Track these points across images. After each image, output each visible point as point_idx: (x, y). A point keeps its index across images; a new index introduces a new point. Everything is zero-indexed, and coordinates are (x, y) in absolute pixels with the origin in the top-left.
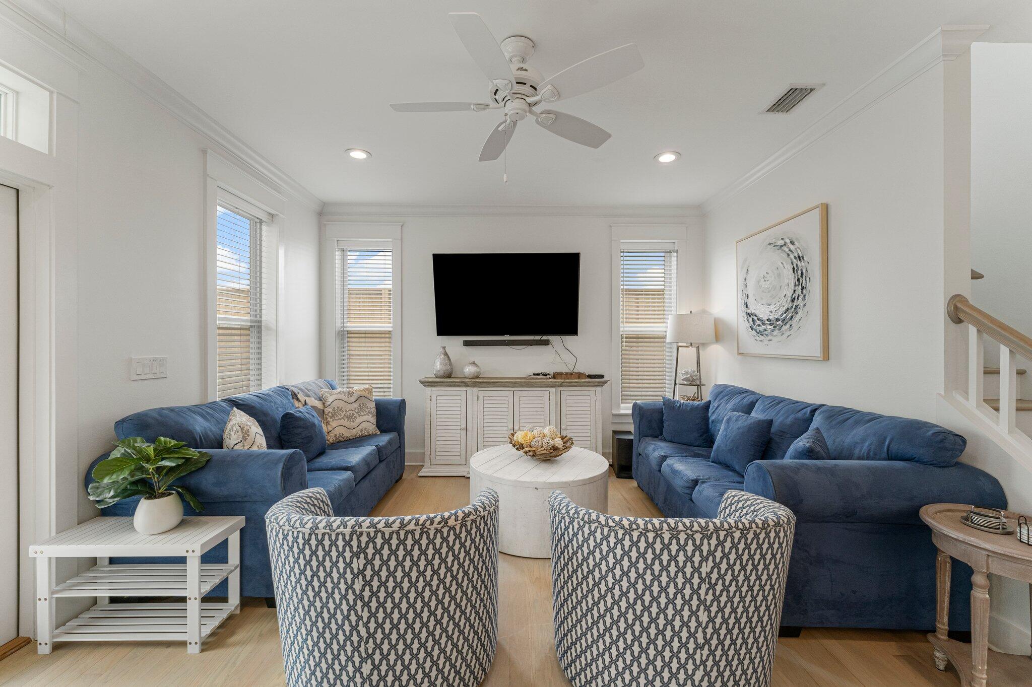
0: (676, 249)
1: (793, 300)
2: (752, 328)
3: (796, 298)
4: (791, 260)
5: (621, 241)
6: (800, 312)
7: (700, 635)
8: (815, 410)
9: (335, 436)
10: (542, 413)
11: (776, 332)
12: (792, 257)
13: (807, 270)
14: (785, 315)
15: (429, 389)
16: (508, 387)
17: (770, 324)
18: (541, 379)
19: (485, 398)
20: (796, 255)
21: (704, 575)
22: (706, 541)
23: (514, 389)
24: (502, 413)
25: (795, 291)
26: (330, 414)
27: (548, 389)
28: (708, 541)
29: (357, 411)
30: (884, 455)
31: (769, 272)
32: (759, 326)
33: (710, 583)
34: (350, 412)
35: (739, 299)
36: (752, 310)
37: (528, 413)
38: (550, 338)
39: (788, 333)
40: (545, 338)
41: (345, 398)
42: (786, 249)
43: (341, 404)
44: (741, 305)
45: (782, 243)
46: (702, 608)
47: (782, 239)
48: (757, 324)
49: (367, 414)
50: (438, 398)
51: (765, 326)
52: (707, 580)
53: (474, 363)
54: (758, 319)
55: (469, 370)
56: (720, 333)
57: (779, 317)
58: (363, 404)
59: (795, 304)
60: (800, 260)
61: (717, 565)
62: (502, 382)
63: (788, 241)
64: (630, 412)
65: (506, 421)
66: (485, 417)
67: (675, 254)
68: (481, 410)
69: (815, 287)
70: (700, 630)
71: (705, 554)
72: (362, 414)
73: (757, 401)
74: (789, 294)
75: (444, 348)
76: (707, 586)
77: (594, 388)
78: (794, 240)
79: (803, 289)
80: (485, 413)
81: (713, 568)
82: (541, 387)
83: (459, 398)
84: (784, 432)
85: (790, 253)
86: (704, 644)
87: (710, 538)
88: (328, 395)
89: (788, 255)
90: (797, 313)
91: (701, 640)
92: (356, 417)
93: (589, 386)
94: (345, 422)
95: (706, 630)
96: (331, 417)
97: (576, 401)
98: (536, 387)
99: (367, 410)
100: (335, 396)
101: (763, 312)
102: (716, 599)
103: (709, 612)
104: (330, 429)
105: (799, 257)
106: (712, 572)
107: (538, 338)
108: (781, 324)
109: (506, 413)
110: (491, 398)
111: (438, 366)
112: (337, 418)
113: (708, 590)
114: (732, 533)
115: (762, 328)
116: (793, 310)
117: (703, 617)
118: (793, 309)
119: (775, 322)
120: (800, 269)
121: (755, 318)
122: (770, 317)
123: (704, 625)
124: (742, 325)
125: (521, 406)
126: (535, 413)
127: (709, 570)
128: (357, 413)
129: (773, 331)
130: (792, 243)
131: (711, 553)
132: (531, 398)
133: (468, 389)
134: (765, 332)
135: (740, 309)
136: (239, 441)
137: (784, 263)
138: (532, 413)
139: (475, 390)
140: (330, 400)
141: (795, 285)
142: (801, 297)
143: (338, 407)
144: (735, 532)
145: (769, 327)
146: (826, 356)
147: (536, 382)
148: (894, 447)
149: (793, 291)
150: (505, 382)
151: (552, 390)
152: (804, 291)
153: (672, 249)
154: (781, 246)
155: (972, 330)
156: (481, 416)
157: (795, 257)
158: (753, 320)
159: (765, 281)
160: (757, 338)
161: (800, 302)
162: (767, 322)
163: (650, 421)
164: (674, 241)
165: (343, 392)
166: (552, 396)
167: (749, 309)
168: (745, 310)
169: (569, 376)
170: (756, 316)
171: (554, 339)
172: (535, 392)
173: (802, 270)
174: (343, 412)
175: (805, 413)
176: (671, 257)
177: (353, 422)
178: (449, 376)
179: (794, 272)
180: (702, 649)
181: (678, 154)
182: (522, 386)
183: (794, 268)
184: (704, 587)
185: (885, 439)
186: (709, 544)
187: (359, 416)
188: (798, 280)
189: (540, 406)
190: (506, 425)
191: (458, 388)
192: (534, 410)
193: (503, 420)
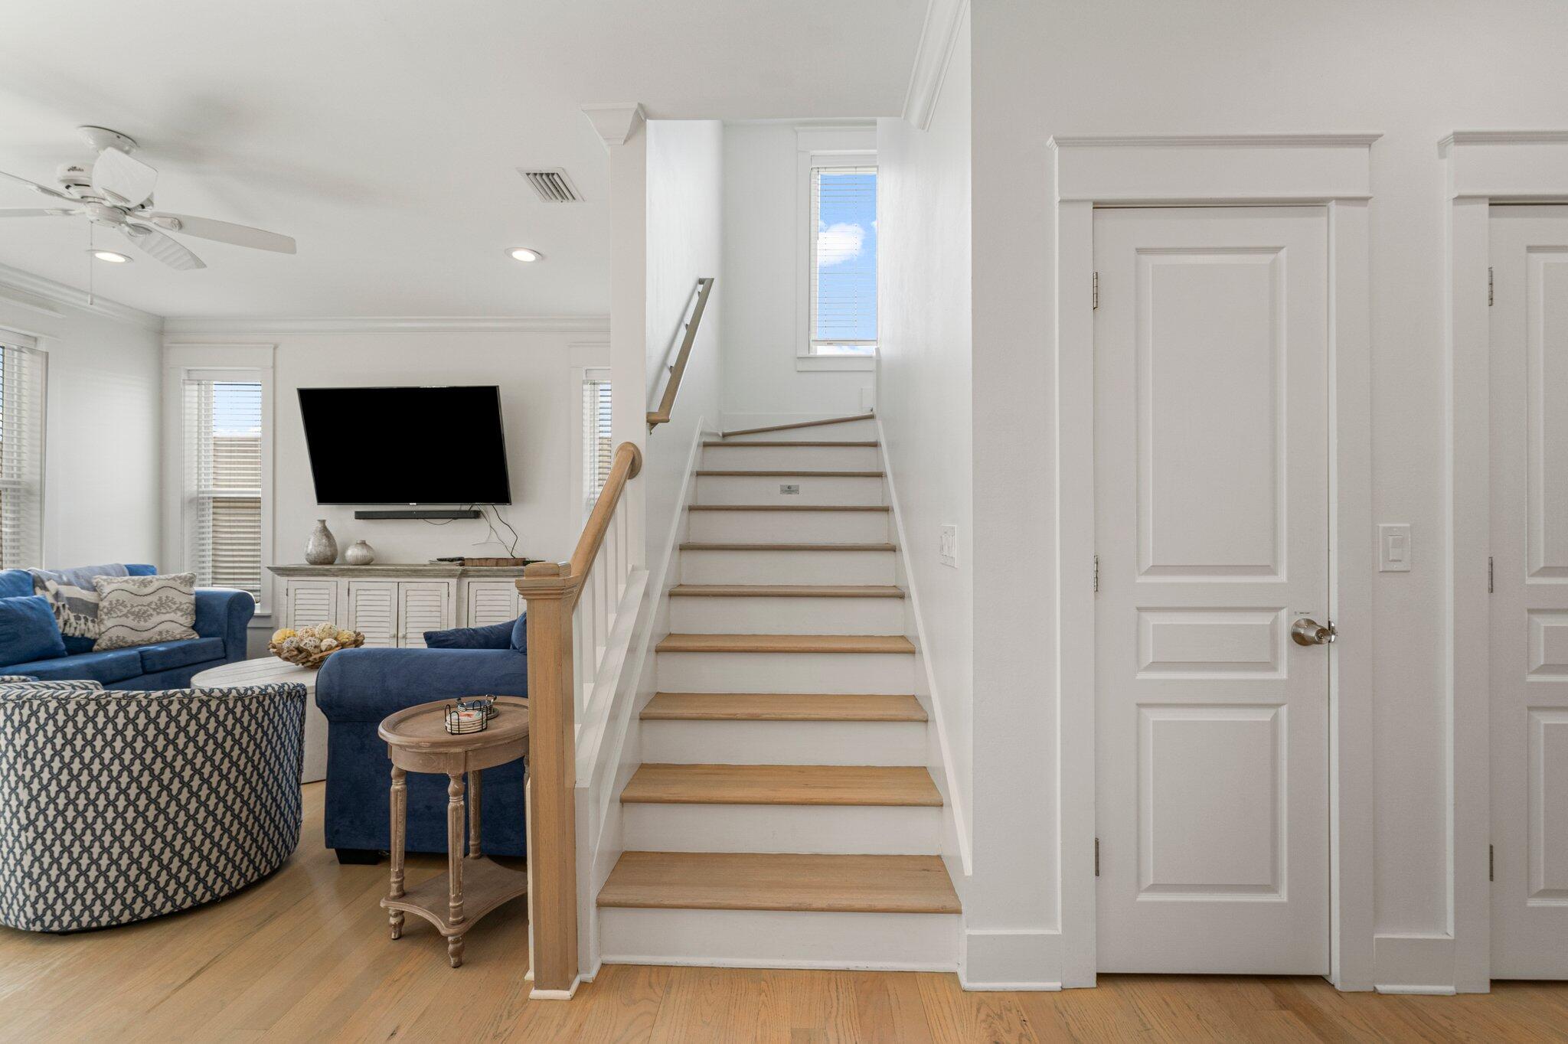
7: (22, 815)
9: (110, 639)
10: (438, 614)
15: (284, 579)
16: (389, 576)
18: (439, 566)
19: (359, 593)
21: (18, 748)
22: (17, 711)
23: (397, 580)
24: (383, 614)
26: (105, 610)
27: (447, 580)
28: (20, 710)
29: (153, 607)
33: (26, 757)
34: (140, 607)
40: (475, 508)
43: (124, 596)
46: (21, 784)
49: (176, 612)
50: (298, 592)
52: (23, 754)
53: (363, 543)
55: (353, 553)
58: (167, 597)
61: (32, 738)
65: (387, 625)
66: (358, 619)
68: (352, 609)
70: (22, 809)
71: (16, 724)
75: (323, 520)
76: (24, 760)
77: (514, 579)
80: (358, 614)
81: (27, 741)
82: (436, 576)
86: (28, 826)
87: (21, 707)
88: (105, 584)
91: (24, 822)
92: (151, 615)
93: (507, 576)
94: (130, 621)
95: (29, 810)
96: (106, 614)
97: (489, 598)
98: (429, 577)
99: (174, 607)
100: (116, 584)
102: (37, 775)
103: (30, 790)
104: (103, 630)
106: (26, 745)
107: (466, 507)
109: (389, 614)
110: (368, 592)
111: (312, 545)
112: (114, 615)
113: (25, 765)
114: (47, 702)
117: (24, 796)
123: (25, 804)
125: (408, 604)
126: (428, 614)
127: (23, 742)
128: (154, 609)
131: (24, 724)
132: (421, 593)
138: (424, 614)
139: (346, 581)
140: (107, 589)
143: (119, 600)
144: (50, 701)
147: (425, 570)
150: (383, 570)
151: (453, 581)
156: (352, 618)
165: (133, 580)
166: (453, 591)
169: (483, 562)
171: (488, 509)
172: (428, 584)
174: (125, 606)
177: (145, 621)
178: (329, 560)
180: (26, 830)
182: (410, 576)
184: (21, 761)
186: (21, 714)
187: (158, 613)
189: (435, 603)
190: (387, 630)
191: (325, 578)
192: (428, 609)
193: (383, 624)
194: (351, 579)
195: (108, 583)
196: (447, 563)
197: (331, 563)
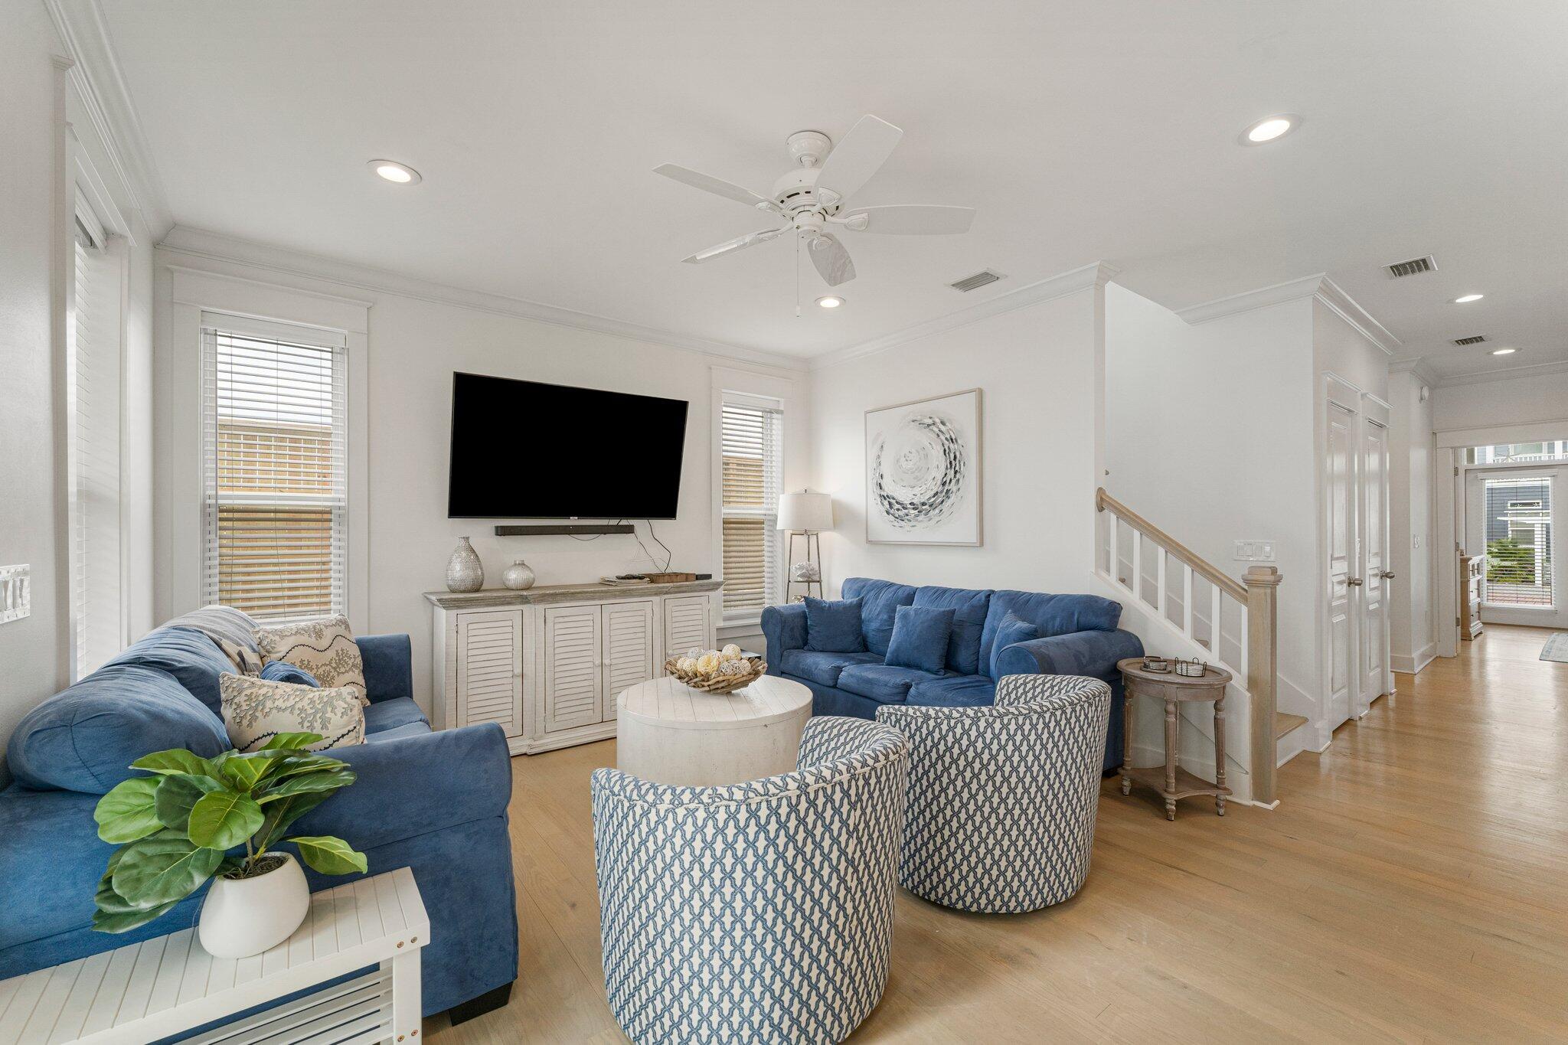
0: (781, 408)
1: (944, 484)
2: (888, 513)
3: (948, 482)
4: (942, 440)
5: (723, 390)
6: (953, 497)
8: (989, 595)
10: (643, 635)
11: (922, 517)
12: (944, 439)
13: (961, 454)
14: (933, 499)
15: (452, 613)
16: (594, 599)
17: (913, 509)
18: (635, 585)
19: (557, 620)
20: (948, 437)
23: (602, 602)
24: (584, 642)
25: (946, 474)
27: (648, 599)
29: (334, 665)
30: (1075, 628)
31: (913, 451)
32: (898, 510)
34: (323, 668)
35: (869, 479)
36: (889, 490)
37: (623, 637)
38: (634, 522)
39: (937, 519)
40: (624, 522)
41: (312, 641)
42: (936, 430)
43: (307, 654)
44: (872, 486)
45: (930, 421)
47: (930, 418)
48: (895, 508)
49: (350, 669)
50: (470, 627)
51: (906, 511)
53: (522, 564)
54: (897, 503)
55: (514, 577)
56: (841, 517)
57: (926, 502)
58: (342, 650)
59: (946, 488)
60: (953, 442)
62: (587, 592)
63: (938, 421)
64: (758, 621)
65: (591, 653)
66: (557, 651)
67: (779, 416)
68: (549, 639)
69: (970, 471)
72: (343, 670)
73: (915, 593)
74: (939, 477)
75: (467, 539)
77: (707, 593)
78: (945, 420)
79: (956, 472)
80: (557, 645)
82: (641, 596)
83: (510, 623)
84: (963, 621)
85: (940, 433)
88: (277, 638)
89: (938, 436)
90: (948, 497)
92: (333, 677)
93: (700, 591)
97: (684, 613)
98: (634, 596)
99: (350, 662)
100: (293, 637)
101: (904, 495)
105: (952, 439)
107: (613, 522)
108: (929, 508)
109: (591, 641)
110: (566, 619)
111: (459, 571)
115: (902, 513)
116: (944, 494)
118: (944, 492)
119: (920, 507)
120: (953, 451)
121: (893, 501)
122: (915, 501)
124: (876, 510)
125: (613, 627)
126: (632, 636)
128: (335, 668)
129: (917, 516)
130: (943, 423)
132: (628, 614)
133: (525, 607)
134: (907, 517)
135: (870, 491)
136: (351, 728)
137: (932, 443)
138: (628, 636)
139: (540, 607)
141: (947, 468)
142: (953, 482)
143: (302, 661)
145: (912, 512)
146: (982, 544)
147: (636, 589)
148: (1082, 620)
149: (944, 474)
150: (591, 592)
151: (656, 599)
152: (958, 475)
153: (775, 407)
154: (929, 425)
155: (1113, 517)
156: (550, 650)
157: (946, 439)
158: (890, 503)
159: (907, 460)
160: (896, 524)
161: (953, 487)
162: (909, 506)
163: (792, 629)
164: (777, 399)
165: (303, 629)
166: (656, 609)
167: (884, 491)
168: (879, 491)
170: (894, 499)
171: (639, 524)
172: (633, 604)
173: (954, 453)
174: (311, 669)
175: (980, 600)
176: (771, 418)
179: (945, 454)
181: (843, 300)
182: (615, 597)
183: (945, 450)
185: (1073, 614)
187: (339, 674)
188: (951, 463)
189: (639, 624)
190: (590, 659)
191: (507, 608)
192: (632, 631)
193: (585, 653)
194: (548, 606)
195: (282, 637)
196: (638, 580)
197: (477, 590)
